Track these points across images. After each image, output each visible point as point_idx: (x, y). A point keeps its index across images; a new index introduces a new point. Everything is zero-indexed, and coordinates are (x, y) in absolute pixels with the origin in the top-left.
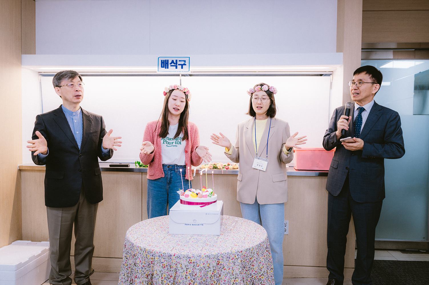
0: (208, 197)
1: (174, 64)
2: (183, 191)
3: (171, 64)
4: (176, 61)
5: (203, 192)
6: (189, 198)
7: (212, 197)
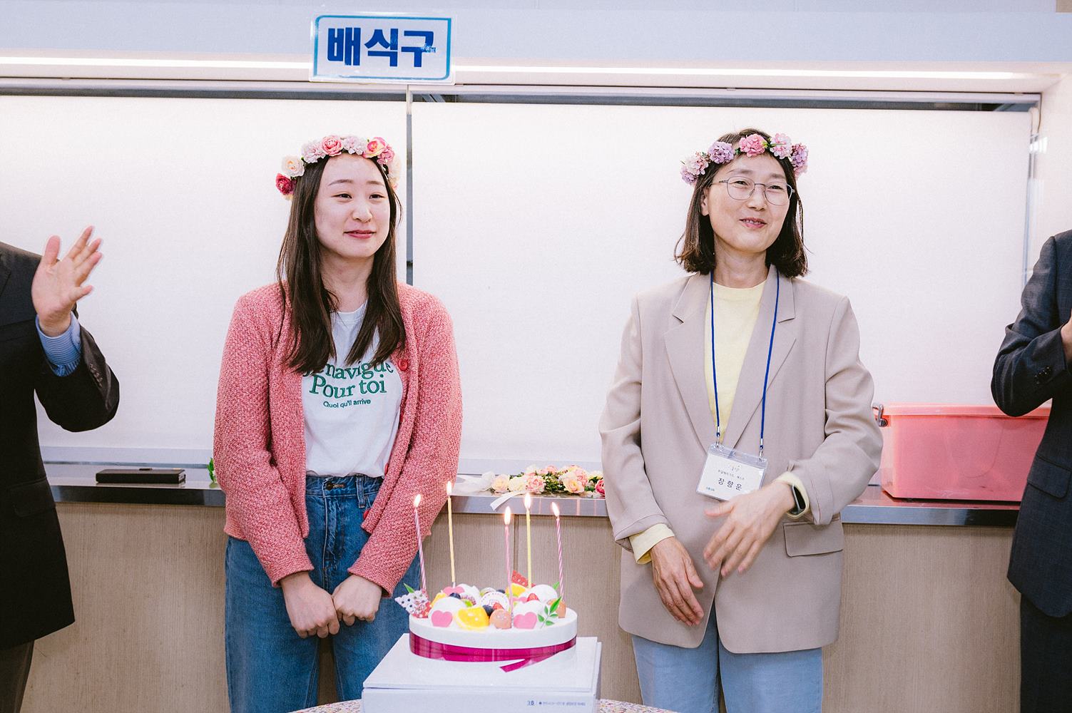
0: (539, 624)
1: (385, 44)
2: (425, 598)
3: (369, 45)
4: (394, 32)
5: (515, 600)
6: (452, 628)
7: (559, 623)
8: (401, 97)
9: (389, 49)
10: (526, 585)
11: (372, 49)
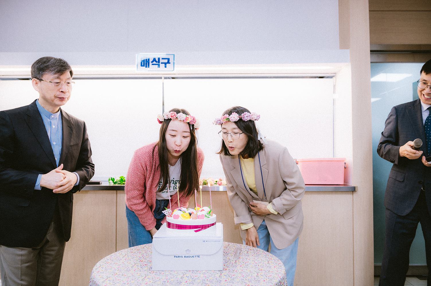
0: (205, 218)
5: (198, 211)
6: (180, 219)
8: (161, 78)
9: (157, 63)
10: (201, 207)
11: (153, 63)
